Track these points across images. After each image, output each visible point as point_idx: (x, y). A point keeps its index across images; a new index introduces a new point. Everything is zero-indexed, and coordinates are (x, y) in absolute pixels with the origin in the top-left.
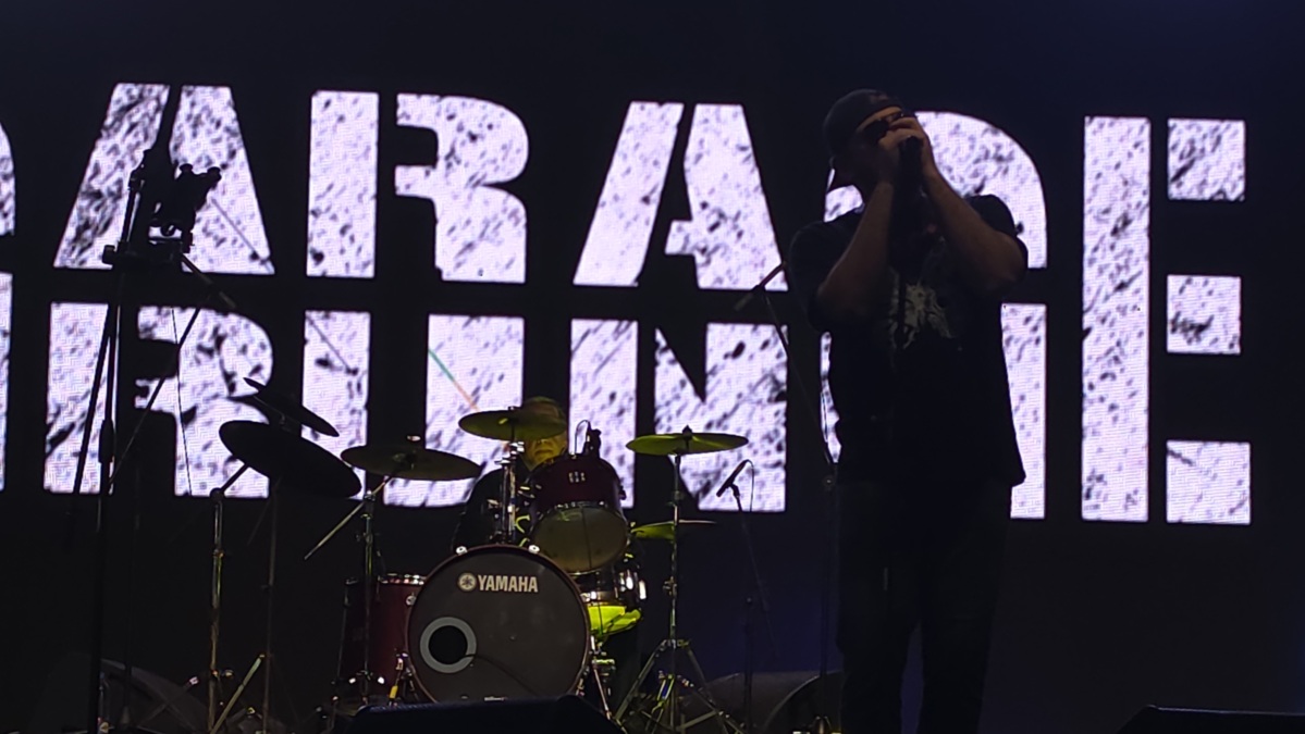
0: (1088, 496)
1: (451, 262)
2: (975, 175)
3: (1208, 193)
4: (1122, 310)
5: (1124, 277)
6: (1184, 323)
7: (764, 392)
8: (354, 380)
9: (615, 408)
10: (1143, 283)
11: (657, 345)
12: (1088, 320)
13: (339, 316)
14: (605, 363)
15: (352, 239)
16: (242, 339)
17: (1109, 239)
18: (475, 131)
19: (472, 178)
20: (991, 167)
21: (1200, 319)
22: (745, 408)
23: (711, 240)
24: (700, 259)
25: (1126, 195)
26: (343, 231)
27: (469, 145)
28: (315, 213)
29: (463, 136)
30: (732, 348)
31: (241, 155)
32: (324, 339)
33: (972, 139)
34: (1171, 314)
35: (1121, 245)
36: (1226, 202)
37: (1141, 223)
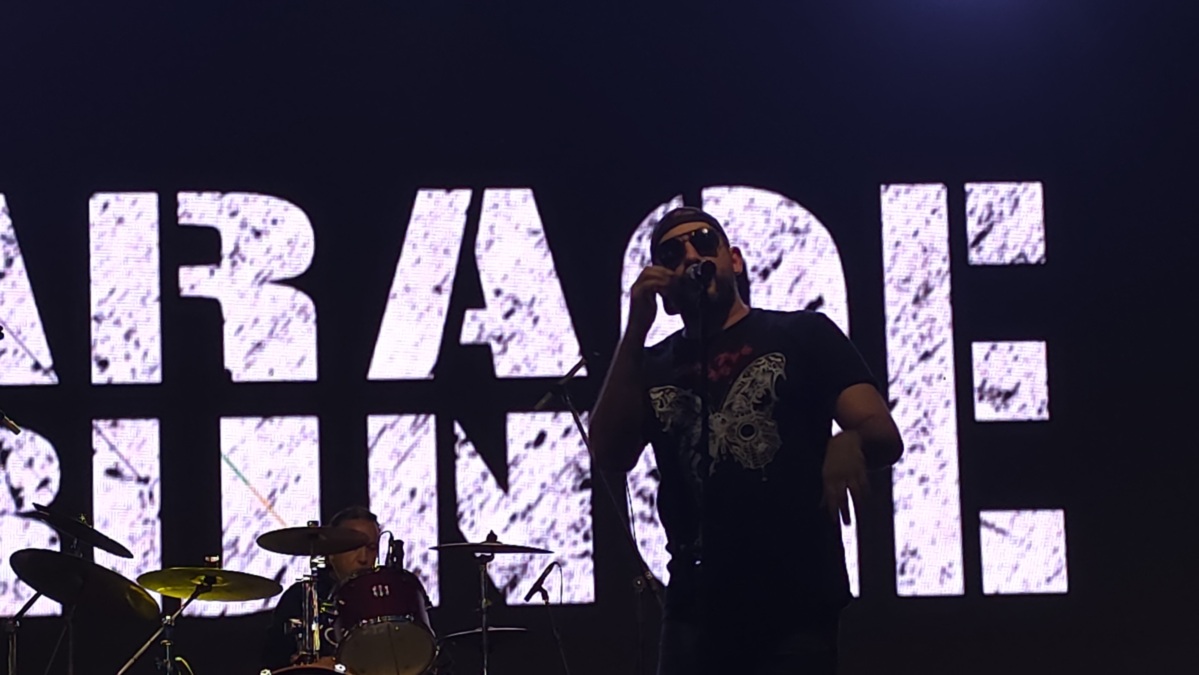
0: (903, 572)
1: (241, 363)
2: (772, 249)
3: (1008, 258)
4: (928, 380)
5: (928, 346)
6: (991, 390)
7: (568, 481)
8: (146, 489)
9: (416, 504)
10: (947, 352)
11: (456, 437)
12: (894, 392)
13: (127, 425)
14: (403, 459)
15: (137, 344)
16: (28, 452)
17: (911, 309)
18: (259, 226)
19: (257, 276)
20: (788, 240)
21: (1007, 386)
22: (549, 498)
23: (507, 326)
24: (496, 347)
25: (925, 263)
26: (127, 336)
27: (253, 240)
28: (98, 319)
29: (247, 233)
30: (533, 437)
31: (19, 263)
32: (112, 448)
33: (767, 212)
34: (977, 383)
35: (923, 314)
36: (1027, 265)
37: (942, 291)
